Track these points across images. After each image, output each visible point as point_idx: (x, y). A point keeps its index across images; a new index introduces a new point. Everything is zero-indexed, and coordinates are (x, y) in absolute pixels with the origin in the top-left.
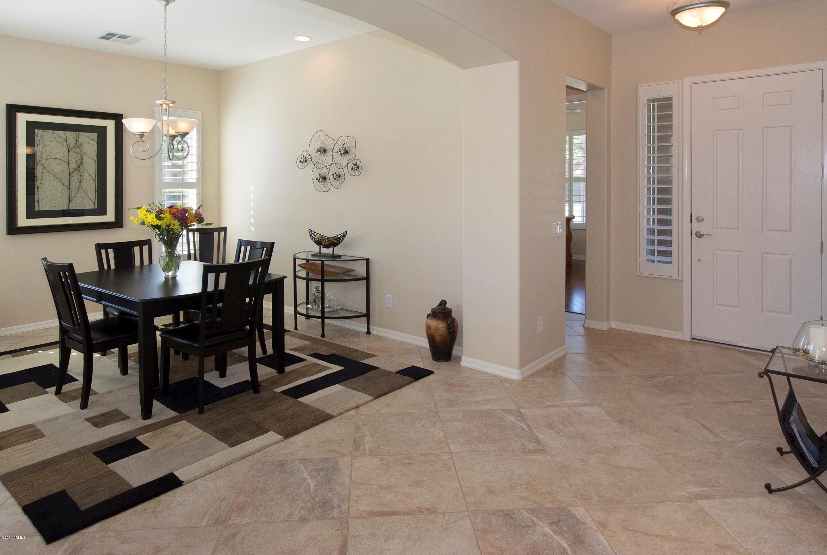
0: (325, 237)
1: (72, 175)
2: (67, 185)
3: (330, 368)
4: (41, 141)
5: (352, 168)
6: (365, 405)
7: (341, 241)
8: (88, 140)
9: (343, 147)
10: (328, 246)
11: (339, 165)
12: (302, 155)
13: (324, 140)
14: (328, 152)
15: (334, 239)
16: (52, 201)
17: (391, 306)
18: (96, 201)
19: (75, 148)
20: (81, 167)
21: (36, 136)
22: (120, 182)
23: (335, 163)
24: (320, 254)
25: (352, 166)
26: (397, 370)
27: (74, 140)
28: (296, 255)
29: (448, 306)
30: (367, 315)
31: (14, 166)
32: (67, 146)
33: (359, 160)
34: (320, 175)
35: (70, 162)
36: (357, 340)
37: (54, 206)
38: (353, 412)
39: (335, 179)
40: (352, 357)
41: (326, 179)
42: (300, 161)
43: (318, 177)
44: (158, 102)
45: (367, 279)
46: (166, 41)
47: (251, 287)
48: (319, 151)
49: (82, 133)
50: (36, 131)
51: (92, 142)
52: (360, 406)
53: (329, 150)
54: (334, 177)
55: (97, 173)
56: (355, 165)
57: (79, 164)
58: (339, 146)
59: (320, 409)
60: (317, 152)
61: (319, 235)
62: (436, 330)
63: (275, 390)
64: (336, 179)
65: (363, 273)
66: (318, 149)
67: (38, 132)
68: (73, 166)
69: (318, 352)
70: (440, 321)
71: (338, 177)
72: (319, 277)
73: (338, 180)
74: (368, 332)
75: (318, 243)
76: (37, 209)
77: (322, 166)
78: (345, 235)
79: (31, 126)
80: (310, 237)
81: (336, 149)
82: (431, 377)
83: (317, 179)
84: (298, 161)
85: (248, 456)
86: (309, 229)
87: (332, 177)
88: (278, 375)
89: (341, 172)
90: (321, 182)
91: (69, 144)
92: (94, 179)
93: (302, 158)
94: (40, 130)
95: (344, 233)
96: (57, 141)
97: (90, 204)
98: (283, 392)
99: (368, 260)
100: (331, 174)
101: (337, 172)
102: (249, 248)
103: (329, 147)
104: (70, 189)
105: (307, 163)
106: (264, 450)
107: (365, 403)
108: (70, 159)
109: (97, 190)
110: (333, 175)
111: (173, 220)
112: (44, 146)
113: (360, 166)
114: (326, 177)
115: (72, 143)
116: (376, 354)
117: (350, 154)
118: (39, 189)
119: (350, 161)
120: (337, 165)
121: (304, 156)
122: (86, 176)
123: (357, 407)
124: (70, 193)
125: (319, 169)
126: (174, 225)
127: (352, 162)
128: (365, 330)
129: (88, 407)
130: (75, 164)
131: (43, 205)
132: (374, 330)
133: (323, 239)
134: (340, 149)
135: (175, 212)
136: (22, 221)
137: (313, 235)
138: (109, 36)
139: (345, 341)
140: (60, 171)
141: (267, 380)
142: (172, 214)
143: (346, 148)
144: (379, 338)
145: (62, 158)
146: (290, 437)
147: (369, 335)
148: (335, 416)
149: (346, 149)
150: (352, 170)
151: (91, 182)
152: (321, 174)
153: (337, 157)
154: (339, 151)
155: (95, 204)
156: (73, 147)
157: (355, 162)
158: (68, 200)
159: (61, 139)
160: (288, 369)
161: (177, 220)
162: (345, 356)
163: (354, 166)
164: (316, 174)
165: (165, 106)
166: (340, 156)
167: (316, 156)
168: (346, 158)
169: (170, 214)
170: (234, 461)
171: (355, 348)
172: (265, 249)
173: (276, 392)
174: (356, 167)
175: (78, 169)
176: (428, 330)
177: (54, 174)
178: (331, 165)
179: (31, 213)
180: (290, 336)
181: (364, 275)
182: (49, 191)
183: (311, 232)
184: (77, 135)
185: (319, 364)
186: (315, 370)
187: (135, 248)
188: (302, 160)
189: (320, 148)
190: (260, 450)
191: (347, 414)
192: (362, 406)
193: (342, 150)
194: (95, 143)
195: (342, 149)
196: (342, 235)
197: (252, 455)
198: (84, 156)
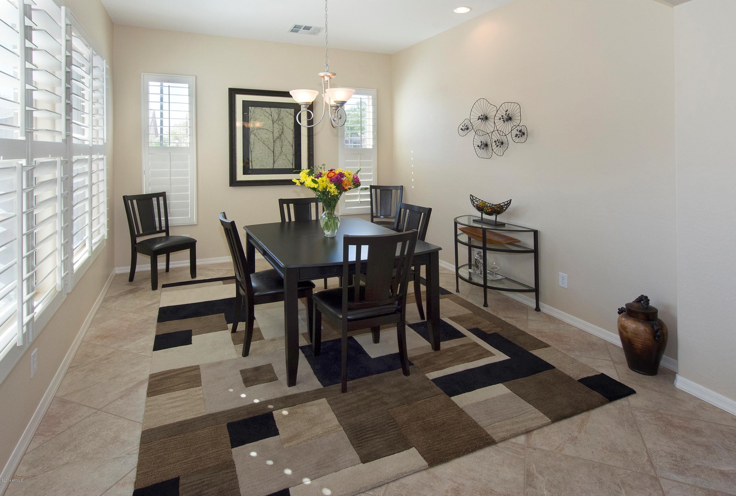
0: (487, 204)
1: (276, 142)
2: (272, 149)
3: (492, 354)
4: (253, 115)
5: (516, 135)
6: (539, 430)
7: (505, 209)
8: (287, 114)
9: (506, 114)
10: (490, 213)
11: (501, 132)
12: (464, 123)
13: (486, 107)
14: (489, 119)
15: (496, 207)
16: (261, 161)
17: (565, 286)
18: (294, 162)
19: (278, 121)
20: (283, 136)
21: (250, 112)
22: (311, 148)
23: (497, 130)
24: (482, 221)
25: (516, 132)
26: (580, 377)
27: (277, 114)
28: (458, 220)
29: (651, 304)
30: (536, 290)
31: (234, 135)
32: (272, 119)
33: (524, 127)
34: (481, 142)
35: (274, 131)
36: (525, 317)
37: (263, 166)
38: (521, 439)
39: (497, 146)
40: (520, 341)
41: (488, 146)
42: (462, 129)
43: (480, 145)
44: (322, 74)
45: (536, 251)
46: (327, 18)
47: (398, 259)
48: (480, 119)
49: (283, 109)
50: (250, 108)
51: (290, 116)
52: (532, 431)
53: (491, 117)
54: (496, 144)
55: (294, 140)
56: (520, 131)
57: (281, 133)
58: (502, 112)
59: (479, 423)
60: (478, 120)
61: (481, 201)
62: (636, 334)
63: (427, 375)
64: (499, 146)
65: (530, 244)
66: (479, 117)
67: (251, 109)
68: (276, 134)
69: (480, 327)
70: (640, 324)
71: (500, 144)
72: (481, 245)
73: (500, 147)
74: (538, 309)
75: (480, 209)
76: (251, 168)
77: (484, 133)
78: (509, 203)
79: (246, 105)
80: (472, 202)
81: (499, 116)
82: (631, 399)
83: (478, 146)
84: (460, 129)
85: (380, 486)
86: (471, 195)
87: (494, 144)
88: (432, 353)
89: (504, 139)
90: (483, 149)
91: (274, 118)
92: (292, 145)
93: (463, 126)
94: (252, 107)
95: (507, 201)
96: (265, 116)
97: (290, 166)
98: (435, 380)
99: (536, 233)
100: (493, 141)
101: (498, 139)
102: (408, 211)
103: (491, 114)
104: (274, 153)
105: (468, 131)
106: (401, 480)
107: (539, 428)
108: (274, 129)
109: (294, 154)
110: (495, 142)
111: (330, 184)
112: (255, 119)
113: (525, 132)
114: (488, 144)
115: (276, 117)
116: (549, 343)
117: (514, 120)
118: (252, 152)
119: (514, 127)
120: (499, 132)
121: (465, 124)
122: (286, 143)
123: (528, 432)
124: (275, 155)
125: (480, 137)
126: (331, 188)
127: (516, 129)
128: (534, 306)
129: (249, 355)
130: (278, 133)
131: (255, 165)
132: (544, 307)
133: (485, 206)
134: (502, 116)
135: (332, 175)
136: (240, 177)
137: (474, 201)
138: (296, 29)
139: (511, 316)
140: (267, 138)
141: (421, 356)
142: (330, 178)
143: (509, 114)
144: (551, 318)
145: (268, 129)
146: (437, 465)
147: (538, 312)
148: (497, 441)
149: (510, 116)
150: (516, 136)
151: (290, 147)
152: (483, 141)
153: (500, 125)
154: (501, 118)
155: (293, 164)
156: (276, 119)
157: (519, 128)
158: (273, 161)
159: (268, 114)
160: (444, 345)
161: (333, 184)
162: (510, 339)
163: (518, 133)
164: (478, 141)
165: (326, 79)
166: (503, 123)
167: (478, 124)
168: (509, 125)
169: (328, 177)
170: (361, 491)
171: (522, 329)
172: (423, 214)
173: (428, 379)
174: (520, 133)
175: (280, 137)
176: (623, 331)
177: (262, 141)
178: (493, 132)
179: (246, 171)
180: (451, 300)
181: (532, 247)
182: (259, 154)
183: (473, 198)
184: (279, 111)
185: (480, 346)
186: (475, 354)
187: (312, 203)
188: (463, 128)
189: (482, 115)
190: (395, 479)
191: (513, 440)
192: (535, 432)
193: (505, 117)
194: (293, 117)
195: (504, 115)
196: (506, 203)
197: (386, 485)
198: (285, 127)
